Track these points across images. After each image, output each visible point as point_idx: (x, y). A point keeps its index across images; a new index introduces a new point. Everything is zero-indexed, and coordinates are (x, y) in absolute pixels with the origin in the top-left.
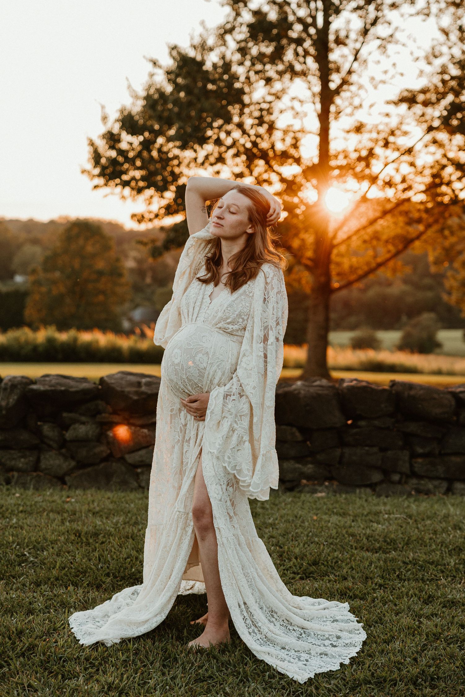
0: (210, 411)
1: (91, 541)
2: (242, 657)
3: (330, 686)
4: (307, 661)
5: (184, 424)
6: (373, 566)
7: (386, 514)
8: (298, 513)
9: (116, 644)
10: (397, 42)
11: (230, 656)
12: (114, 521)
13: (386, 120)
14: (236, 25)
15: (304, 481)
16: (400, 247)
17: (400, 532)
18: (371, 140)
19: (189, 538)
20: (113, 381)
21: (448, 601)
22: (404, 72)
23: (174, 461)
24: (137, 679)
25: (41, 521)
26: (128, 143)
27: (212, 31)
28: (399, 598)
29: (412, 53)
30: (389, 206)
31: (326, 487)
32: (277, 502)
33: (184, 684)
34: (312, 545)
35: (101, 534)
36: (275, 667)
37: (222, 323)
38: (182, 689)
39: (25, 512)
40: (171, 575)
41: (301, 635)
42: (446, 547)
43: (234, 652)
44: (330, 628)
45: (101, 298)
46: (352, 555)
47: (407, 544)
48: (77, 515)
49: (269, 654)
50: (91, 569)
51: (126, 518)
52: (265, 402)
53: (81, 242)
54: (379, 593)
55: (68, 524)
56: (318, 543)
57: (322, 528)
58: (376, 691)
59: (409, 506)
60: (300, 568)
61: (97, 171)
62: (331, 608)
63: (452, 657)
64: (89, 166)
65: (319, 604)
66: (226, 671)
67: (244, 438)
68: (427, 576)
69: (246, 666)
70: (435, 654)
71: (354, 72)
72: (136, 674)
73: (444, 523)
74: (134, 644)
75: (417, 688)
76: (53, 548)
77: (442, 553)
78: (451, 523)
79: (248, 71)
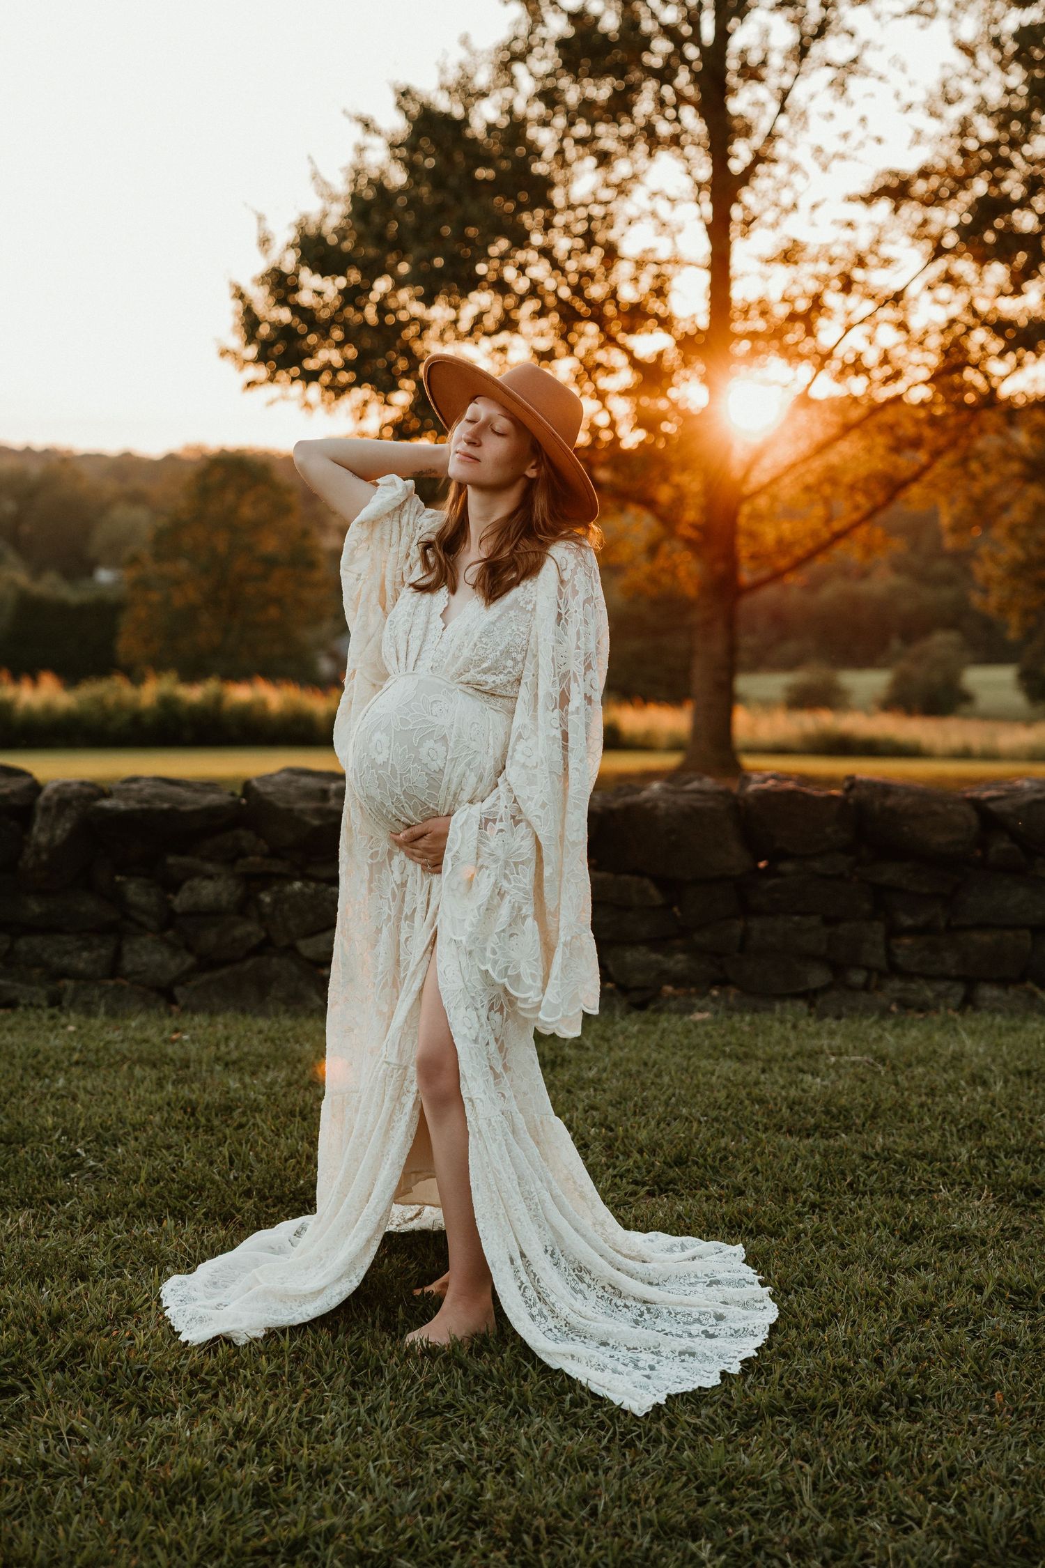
0: (452, 854)
1: (216, 1122)
2: (517, 1361)
3: (698, 1421)
4: (652, 1368)
5: (399, 882)
6: (799, 1165)
7: (833, 1054)
8: (649, 1056)
9: (256, 1339)
10: (866, 73)
11: (492, 1361)
12: (268, 1080)
13: (847, 234)
14: (534, 43)
15: (669, 989)
16: (880, 497)
17: (858, 1093)
18: (817, 278)
19: (407, 1118)
20: (270, 789)
21: (953, 1236)
22: (884, 136)
23: (381, 960)
24: (295, 1414)
25: (114, 1082)
26: (315, 292)
27: (485, 55)
28: (850, 1231)
29: (897, 95)
30: (855, 414)
31: (714, 999)
32: (609, 1034)
33: (394, 1422)
34: (675, 1124)
35: (238, 1107)
36: (584, 1381)
37: (472, 672)
38: (390, 1433)
39: (84, 1063)
40: (370, 1195)
41: (641, 1316)
42: (952, 1122)
43: (500, 1353)
44: (703, 1300)
45: (273, 612)
46: (758, 1143)
47: (873, 1117)
48: (192, 1069)
49: (573, 1356)
50: (213, 1182)
51: (293, 1072)
52: (567, 833)
53: (230, 497)
54: (809, 1223)
55: (170, 1087)
56: (687, 1119)
57: (697, 1086)
58: (793, 1429)
59: (881, 1038)
60: (649, 1172)
61: (252, 351)
62: (708, 1255)
63: (955, 1353)
64: (235, 341)
65: (683, 1247)
66: (482, 1393)
67: (524, 911)
68: (910, 1184)
69: (525, 1380)
70: (919, 1348)
71: (781, 136)
72: (295, 1402)
73: (951, 1072)
74: (292, 1340)
75: (880, 1420)
76: (136, 1139)
77: (943, 1135)
78: (967, 1071)
79: (561, 140)
